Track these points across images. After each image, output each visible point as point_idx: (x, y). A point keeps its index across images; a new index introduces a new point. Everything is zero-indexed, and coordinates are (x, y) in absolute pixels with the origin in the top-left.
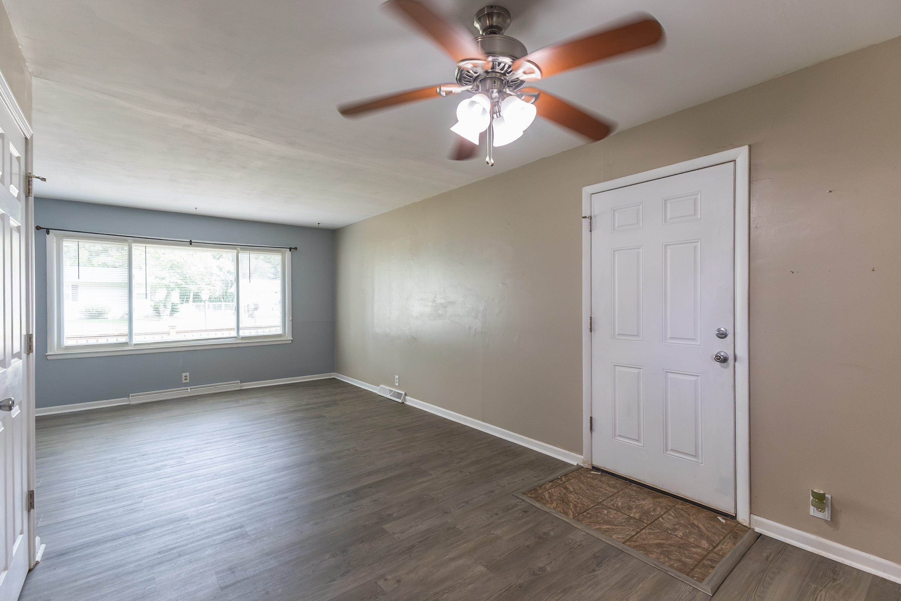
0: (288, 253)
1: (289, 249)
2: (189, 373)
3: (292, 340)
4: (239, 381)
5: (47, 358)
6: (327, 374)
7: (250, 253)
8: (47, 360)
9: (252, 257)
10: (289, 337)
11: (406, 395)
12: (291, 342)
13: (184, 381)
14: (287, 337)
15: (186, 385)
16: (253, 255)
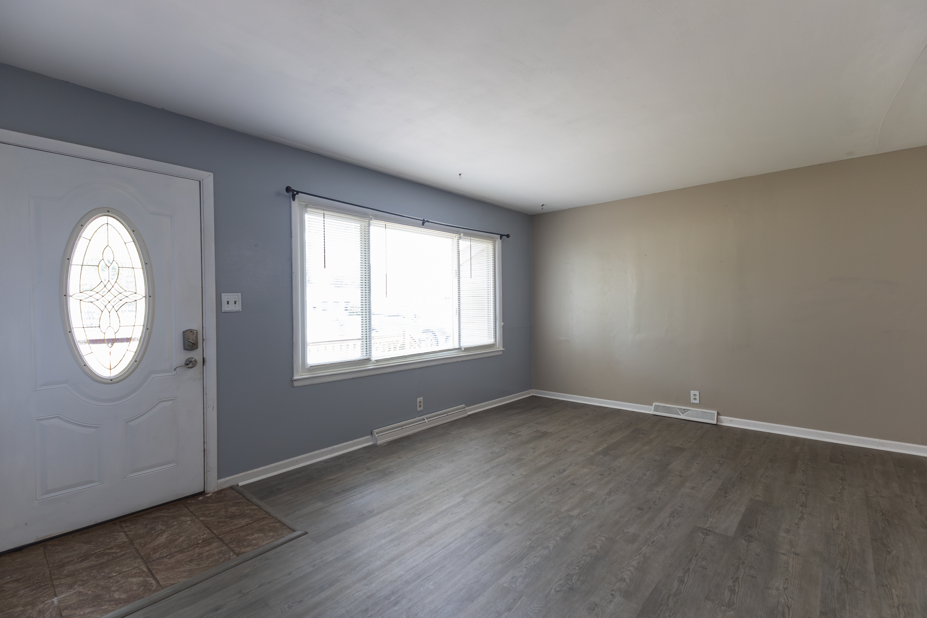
0: (498, 242)
1: (500, 236)
2: (422, 398)
3: (503, 351)
4: (463, 405)
5: (293, 383)
6: (527, 391)
7: (471, 239)
8: (293, 387)
9: (474, 245)
10: (499, 347)
11: (718, 414)
12: (501, 353)
13: (419, 409)
14: (498, 347)
15: (421, 413)
16: (475, 243)
